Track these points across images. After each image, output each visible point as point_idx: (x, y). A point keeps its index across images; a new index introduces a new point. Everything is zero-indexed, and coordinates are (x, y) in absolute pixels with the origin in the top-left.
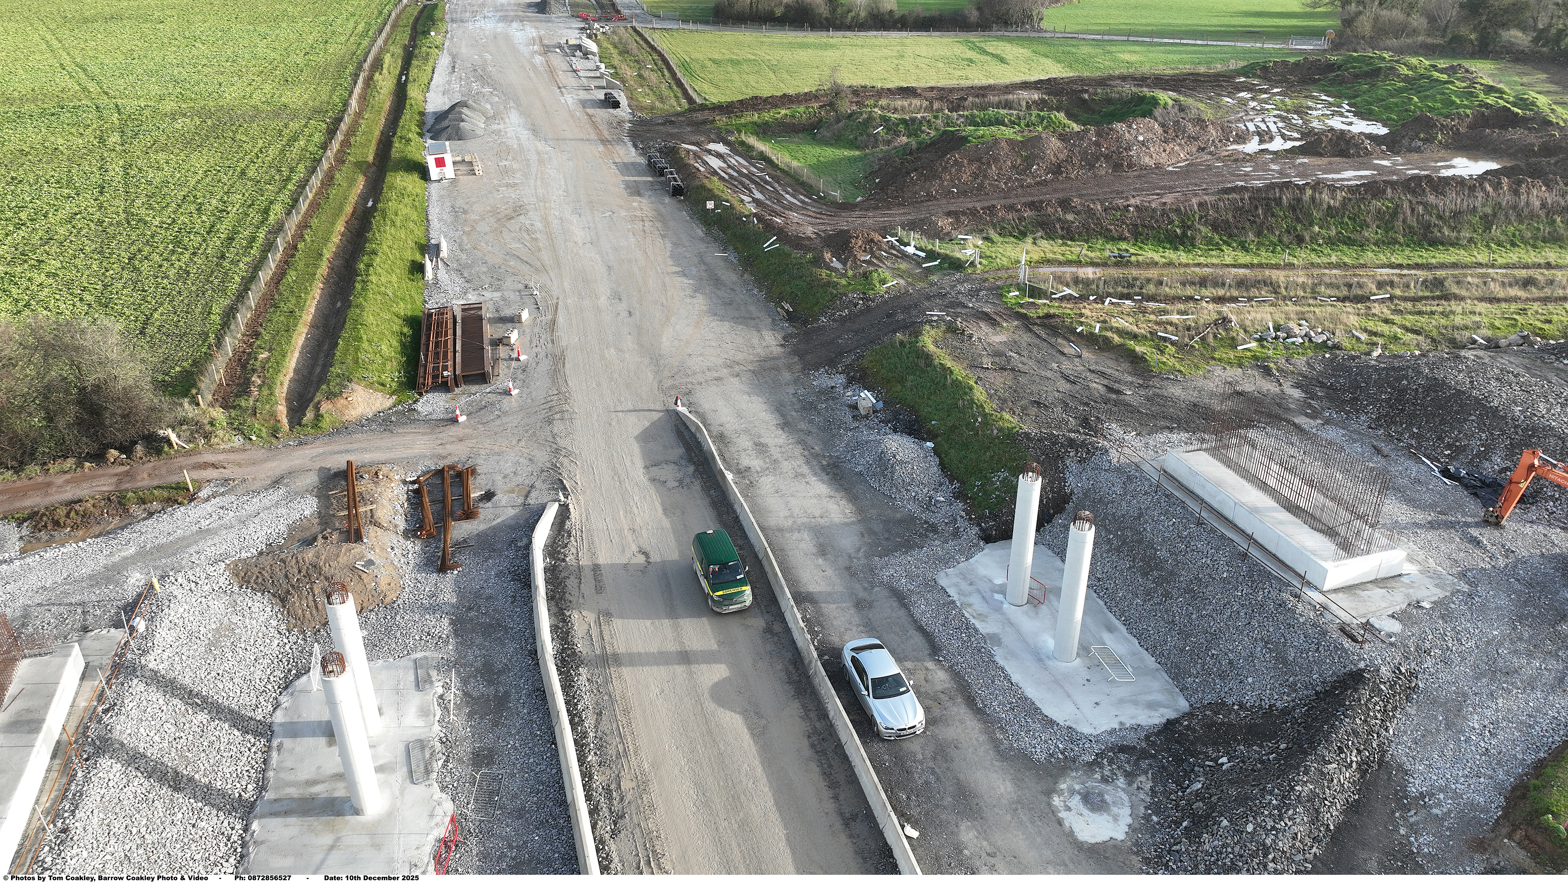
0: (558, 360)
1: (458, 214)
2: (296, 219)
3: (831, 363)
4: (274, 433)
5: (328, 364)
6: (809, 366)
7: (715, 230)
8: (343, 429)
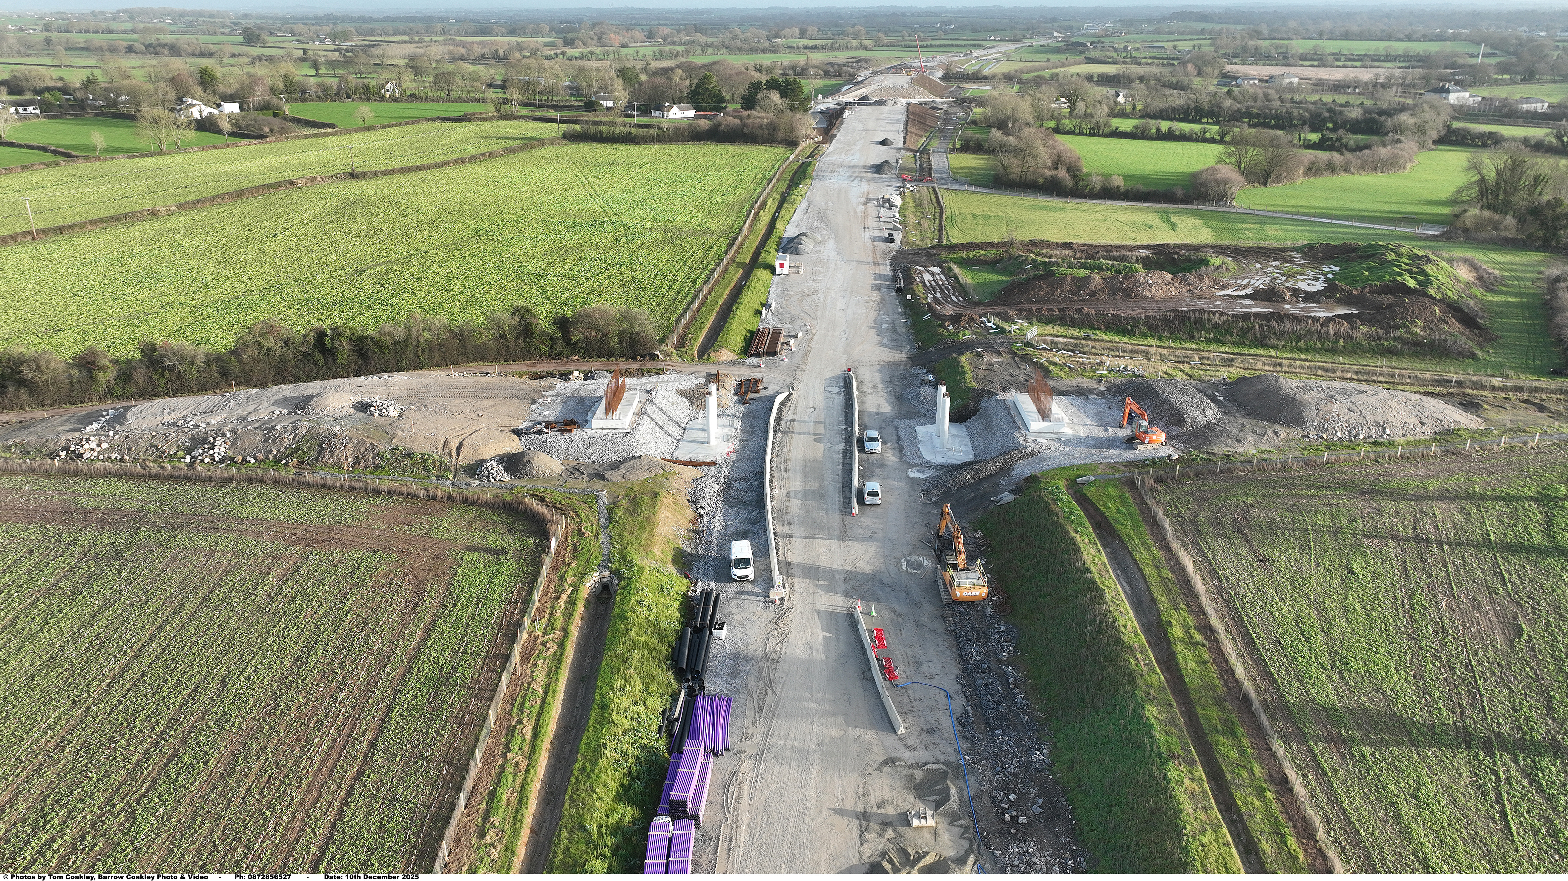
0: (807, 353)
1: (784, 291)
2: (708, 286)
3: (923, 365)
4: (693, 360)
5: (716, 340)
6: (914, 365)
7: (908, 310)
8: (718, 363)
